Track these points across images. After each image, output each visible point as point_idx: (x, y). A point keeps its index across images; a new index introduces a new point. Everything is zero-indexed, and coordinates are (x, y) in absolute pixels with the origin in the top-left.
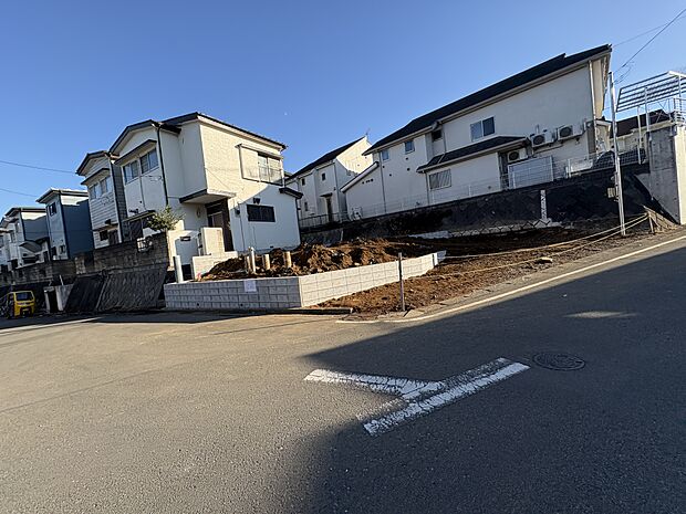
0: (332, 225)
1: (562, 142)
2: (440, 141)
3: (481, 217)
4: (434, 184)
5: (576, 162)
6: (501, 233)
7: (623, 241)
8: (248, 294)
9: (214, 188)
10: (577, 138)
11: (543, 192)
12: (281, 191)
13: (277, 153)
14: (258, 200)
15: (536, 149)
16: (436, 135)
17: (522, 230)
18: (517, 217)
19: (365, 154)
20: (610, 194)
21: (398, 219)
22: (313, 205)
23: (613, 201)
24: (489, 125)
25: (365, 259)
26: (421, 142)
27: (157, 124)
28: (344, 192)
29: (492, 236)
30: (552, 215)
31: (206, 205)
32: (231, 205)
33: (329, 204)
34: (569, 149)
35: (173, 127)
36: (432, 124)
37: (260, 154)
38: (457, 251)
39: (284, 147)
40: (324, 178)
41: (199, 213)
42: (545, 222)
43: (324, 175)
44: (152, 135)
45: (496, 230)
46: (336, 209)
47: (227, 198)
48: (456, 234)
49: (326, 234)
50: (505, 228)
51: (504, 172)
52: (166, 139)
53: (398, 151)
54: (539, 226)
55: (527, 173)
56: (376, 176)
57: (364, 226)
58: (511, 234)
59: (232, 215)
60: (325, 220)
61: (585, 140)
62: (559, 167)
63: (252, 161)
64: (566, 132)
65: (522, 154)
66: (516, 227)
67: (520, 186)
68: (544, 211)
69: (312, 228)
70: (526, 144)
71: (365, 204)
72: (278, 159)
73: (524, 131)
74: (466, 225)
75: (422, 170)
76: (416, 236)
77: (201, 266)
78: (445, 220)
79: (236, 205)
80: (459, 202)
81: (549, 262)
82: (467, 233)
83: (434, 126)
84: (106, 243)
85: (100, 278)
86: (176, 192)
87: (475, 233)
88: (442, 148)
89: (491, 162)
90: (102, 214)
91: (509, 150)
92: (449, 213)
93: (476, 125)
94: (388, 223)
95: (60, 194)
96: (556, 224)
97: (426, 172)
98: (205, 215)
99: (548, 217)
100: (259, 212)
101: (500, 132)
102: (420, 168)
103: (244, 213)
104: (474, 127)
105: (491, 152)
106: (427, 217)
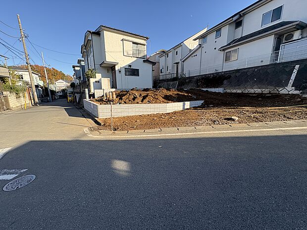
0: (174, 79)
3: (246, 81)
4: (227, 58)
6: (254, 93)
8: (92, 109)
11: (297, 67)
12: (144, 61)
13: (143, 42)
14: (130, 66)
17: (270, 93)
18: (270, 84)
19: (195, 40)
21: (202, 79)
22: (170, 68)
26: (225, 31)
27: (90, 32)
28: (183, 62)
29: (248, 95)
30: (296, 85)
31: (111, 67)
32: (117, 68)
33: (177, 66)
35: (97, 33)
37: (134, 43)
39: (147, 38)
40: (177, 54)
41: (108, 71)
42: (289, 89)
43: (177, 52)
44: (90, 37)
45: (252, 91)
46: (179, 71)
47: (115, 65)
48: (228, 91)
49: (172, 83)
50: (258, 91)
51: (277, 48)
52: (95, 38)
54: (283, 91)
56: (198, 53)
57: (187, 81)
58: (261, 95)
59: (117, 73)
60: (175, 76)
63: (129, 46)
65: (297, 35)
66: (266, 91)
67: (283, 61)
68: (291, 82)
69: (167, 79)
70: (301, 27)
71: (192, 69)
72: (144, 45)
74: (235, 86)
76: (205, 89)
77: (98, 94)
78: (225, 82)
79: (119, 68)
81: (233, 120)
82: (234, 91)
86: (98, 62)
87: (239, 91)
88: (241, 32)
89: (269, 42)
91: (285, 33)
92: (229, 77)
93: (267, 14)
94: (197, 80)
95: (81, 61)
96: (297, 92)
97: (224, 50)
98: (110, 72)
99: (292, 86)
100: (132, 72)
101: (284, 18)
102: (221, 48)
103: (123, 72)
104: (265, 16)
105: (270, 35)
106: (216, 79)
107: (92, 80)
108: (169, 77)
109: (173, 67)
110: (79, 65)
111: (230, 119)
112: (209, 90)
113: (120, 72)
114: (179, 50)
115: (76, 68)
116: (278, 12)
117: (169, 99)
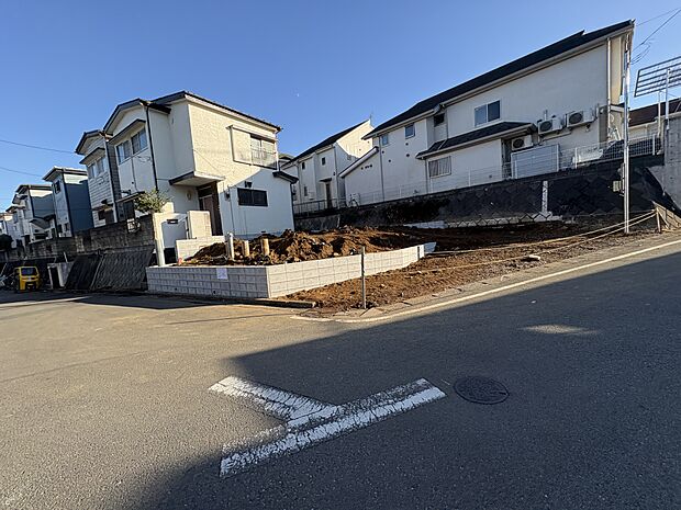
0: (330, 211)
1: (572, 129)
2: (443, 126)
3: (479, 208)
4: (433, 171)
5: (584, 151)
6: (498, 225)
7: (624, 240)
8: (220, 282)
9: (203, 171)
10: (588, 125)
11: (545, 183)
12: (275, 175)
13: (271, 135)
14: (250, 184)
15: (542, 136)
16: (439, 119)
17: (520, 223)
18: (515, 209)
19: (365, 138)
20: (616, 188)
21: (394, 207)
22: (312, 190)
23: (619, 196)
24: (494, 109)
25: (346, 249)
26: (422, 127)
27: (145, 103)
28: (343, 177)
29: (489, 229)
30: (553, 208)
31: (198, 188)
32: (221, 188)
33: (328, 186)
34: (579, 137)
35: (162, 107)
36: (434, 108)
37: (253, 136)
38: (447, 243)
39: (279, 129)
40: (324, 163)
41: (190, 196)
42: (545, 215)
43: (324, 159)
44: (141, 114)
45: (492, 222)
46: (335, 195)
47: (216, 182)
48: (453, 225)
49: (323, 219)
50: (503, 220)
51: (507, 159)
52: (156, 119)
53: (397, 136)
54: (538, 218)
55: (533, 162)
56: (375, 161)
57: (360, 213)
58: (508, 227)
59: (221, 198)
60: (324, 206)
61: (596, 128)
62: (566, 156)
63: (244, 143)
64: (576, 118)
65: (528, 141)
66: (514, 220)
67: (522, 176)
68: (545, 204)
69: (310, 214)
70: (532, 131)
71: (364, 190)
72: (273, 142)
73: (531, 117)
74: (462, 216)
75: (423, 156)
76: (410, 226)
77: (186, 249)
78: (442, 210)
79: (226, 188)
80: (457, 191)
81: (536, 260)
82: (464, 224)
83: (436, 109)
84: (103, 223)
85: (96, 257)
86: (166, 174)
87: (471, 224)
88: (445, 132)
90: (100, 194)
91: (512, 137)
92: (446, 203)
93: (480, 109)
94: (384, 211)
95: (63, 172)
96: (557, 218)
97: (425, 158)
98: (196, 198)
99: (548, 210)
100: (250, 196)
101: (505, 117)
102: (420, 154)
103: (235, 196)
104: (478, 112)
105: (495, 139)
106: (424, 207)
107: (159, 219)
108: (313, 208)
109: (318, 187)
110: (50, 184)
111: (529, 260)
112: (418, 225)
113: (228, 196)
114: (329, 155)
115: (34, 193)
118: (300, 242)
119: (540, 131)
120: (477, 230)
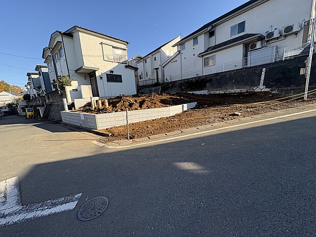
1: (286, 36)
2: (213, 38)
3: (226, 83)
4: (206, 64)
5: (290, 50)
6: (235, 93)
8: (82, 120)
10: (296, 33)
11: (264, 69)
12: (126, 67)
13: (123, 46)
14: (112, 72)
15: (268, 41)
16: (212, 34)
17: (247, 92)
18: (245, 84)
19: (174, 46)
20: (302, 72)
21: (185, 83)
22: (150, 74)
26: (202, 39)
27: (60, 33)
28: (163, 67)
29: (230, 95)
30: (266, 84)
31: (89, 74)
32: (97, 74)
33: (157, 72)
34: (291, 40)
35: (69, 34)
36: (210, 29)
37: (113, 47)
39: (127, 43)
40: (155, 60)
42: (261, 88)
43: (155, 58)
44: (59, 39)
45: (233, 91)
46: (160, 77)
47: (95, 71)
48: (212, 92)
49: (154, 88)
50: (238, 91)
51: (245, 55)
52: (66, 40)
53: (189, 44)
54: (257, 90)
55: (261, 56)
56: (178, 58)
57: (170, 85)
58: (241, 94)
59: (98, 79)
60: (155, 82)
61: (301, 35)
62: (280, 51)
63: (109, 51)
64: (289, 29)
65: (258, 45)
66: (244, 90)
67: (252, 65)
68: (262, 81)
69: (148, 85)
70: (261, 38)
71: (173, 74)
72: (125, 50)
73: (262, 31)
74: (218, 88)
75: (201, 55)
76: (191, 92)
77: (79, 104)
78: (208, 84)
79: (100, 74)
80: (217, 74)
81: (238, 115)
82: (218, 92)
86: (73, 68)
87: (222, 92)
88: (214, 41)
89: (239, 50)
90: (52, 77)
91: (249, 43)
92: (210, 80)
93: (234, 26)
94: (181, 84)
95: (41, 67)
96: (268, 90)
97: (202, 56)
98: (88, 79)
99: (263, 85)
100: (113, 77)
101: (247, 31)
102: (200, 54)
103: (105, 78)
104: (233, 28)
105: (239, 44)
106: (199, 82)
107: (68, 89)
108: (150, 83)
109: (153, 73)
110: (37, 72)
111: (234, 115)
112: (195, 92)
113: (101, 78)
114: (157, 56)
115: (33, 76)
116: (242, 26)
117: (165, 103)
118: (124, 101)
119: (266, 39)
120: (224, 95)
